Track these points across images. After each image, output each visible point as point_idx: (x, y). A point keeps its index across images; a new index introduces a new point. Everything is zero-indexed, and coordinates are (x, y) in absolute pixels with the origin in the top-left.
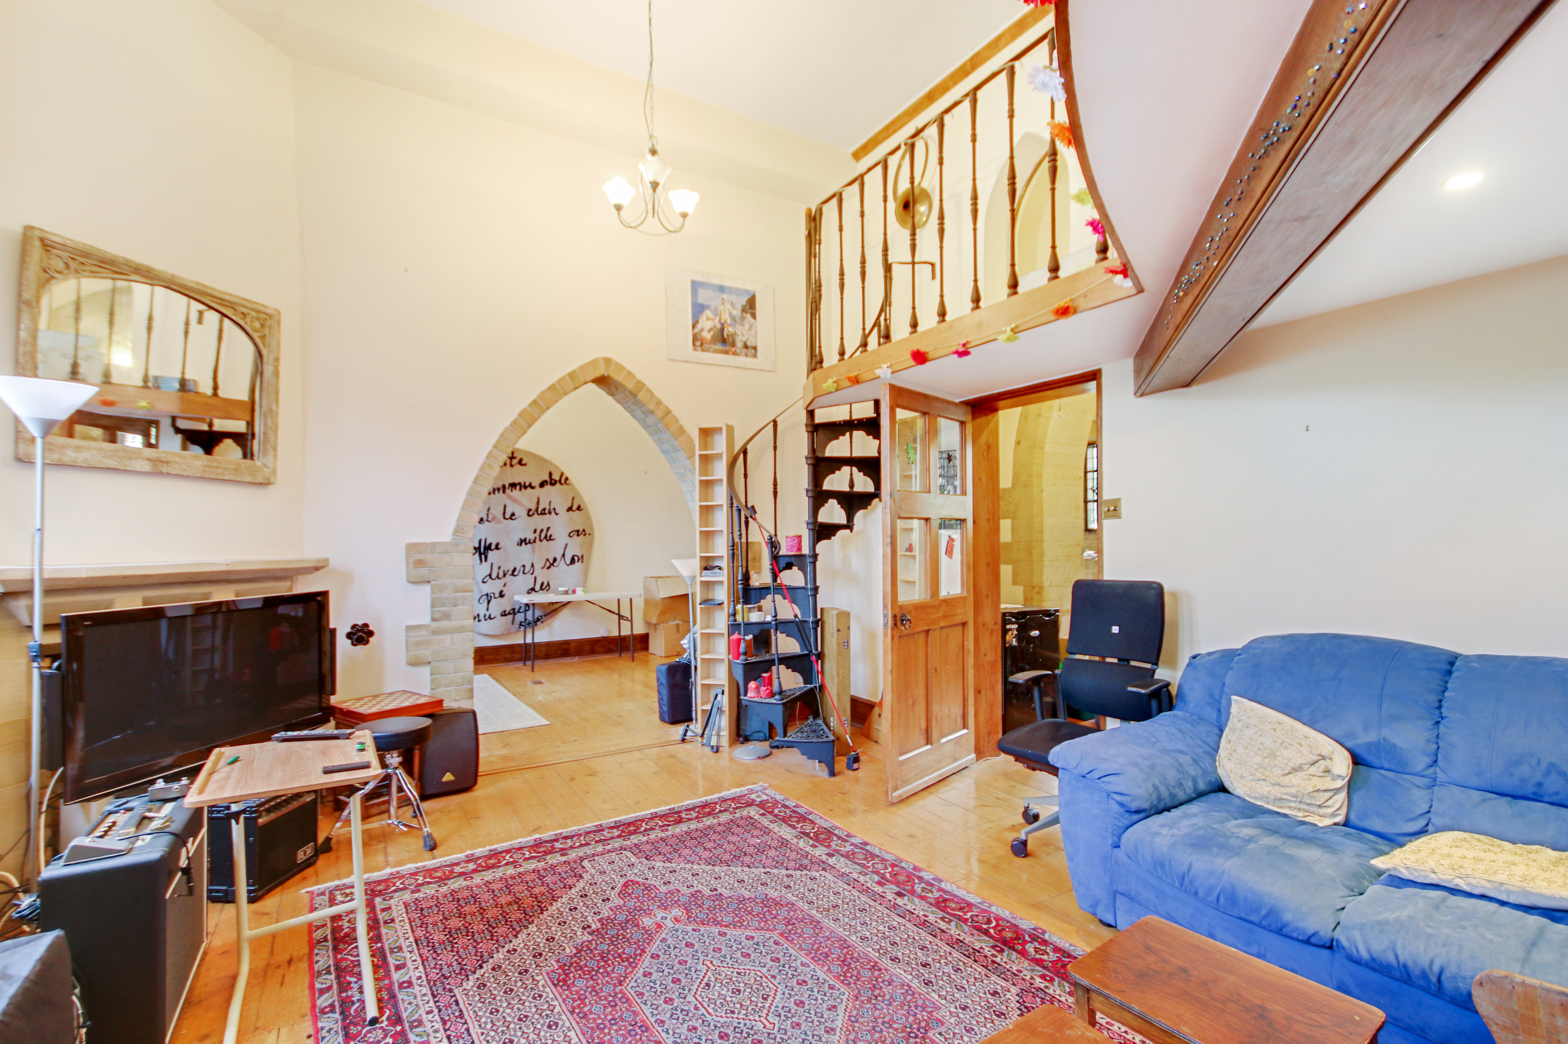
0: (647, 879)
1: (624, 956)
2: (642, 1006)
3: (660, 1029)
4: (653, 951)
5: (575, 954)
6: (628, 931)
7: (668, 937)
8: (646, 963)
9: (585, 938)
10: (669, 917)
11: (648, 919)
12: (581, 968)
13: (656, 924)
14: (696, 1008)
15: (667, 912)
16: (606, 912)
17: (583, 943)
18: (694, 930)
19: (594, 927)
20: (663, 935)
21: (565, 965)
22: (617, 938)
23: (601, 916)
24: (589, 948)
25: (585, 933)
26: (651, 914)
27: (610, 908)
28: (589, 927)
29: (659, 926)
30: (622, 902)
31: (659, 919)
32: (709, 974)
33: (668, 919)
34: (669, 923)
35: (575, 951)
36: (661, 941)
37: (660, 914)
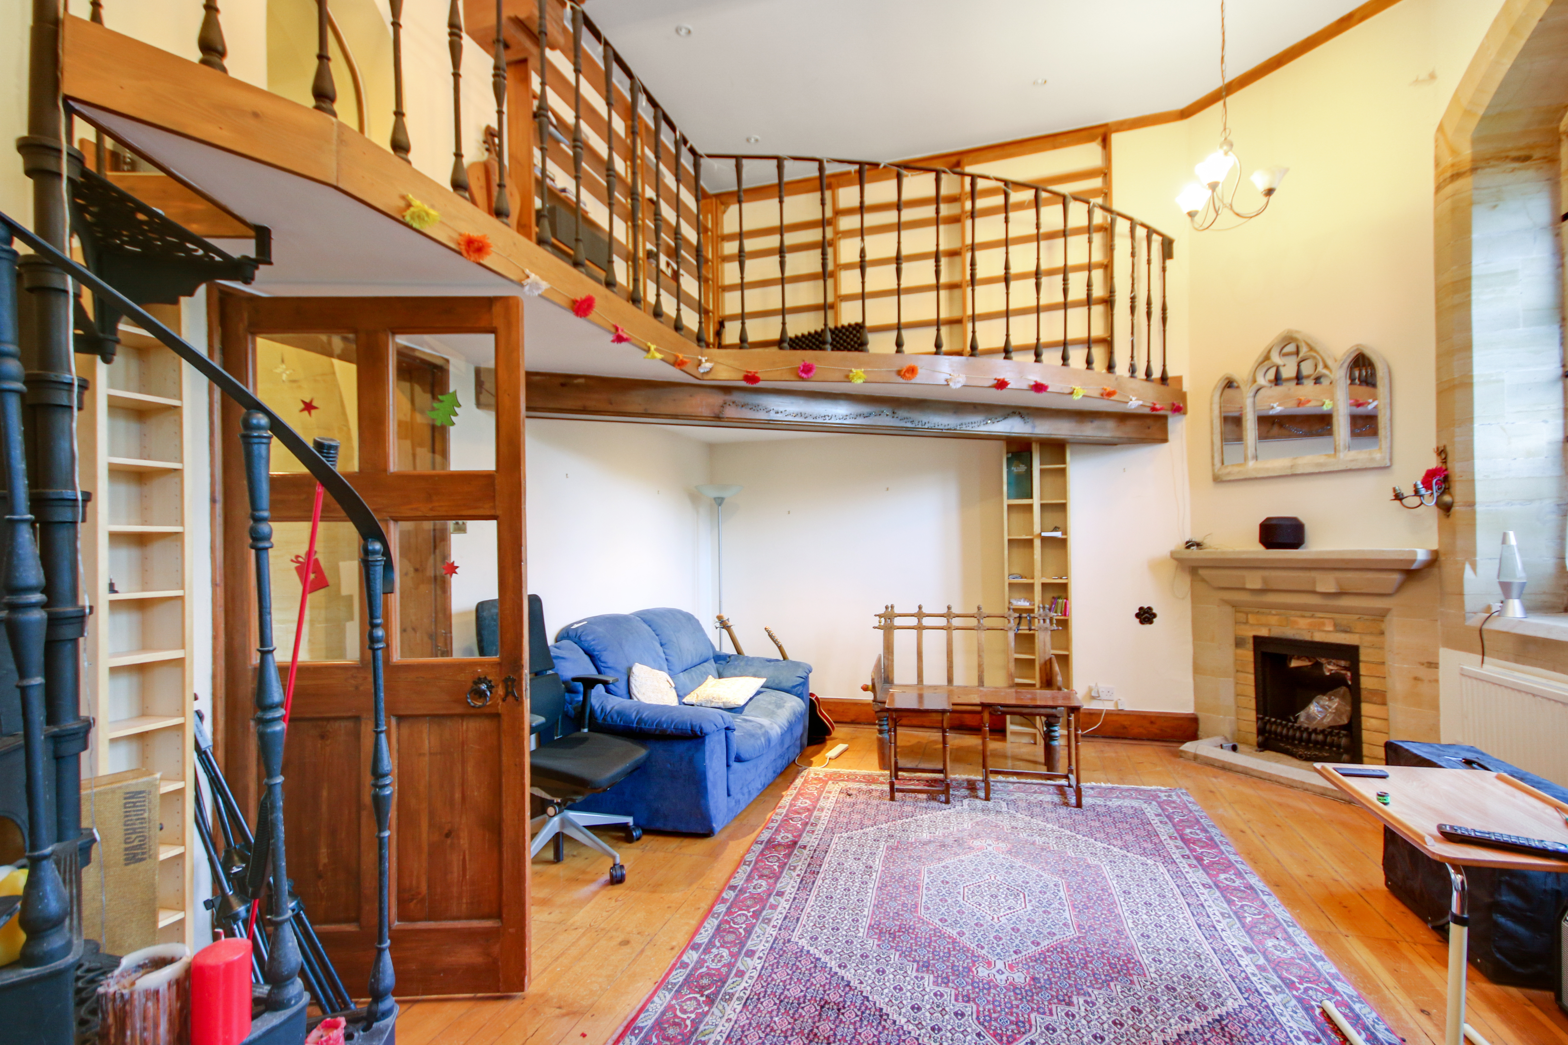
0: (979, 1035)
1: (1063, 956)
2: (1069, 918)
3: (1065, 901)
4: (1034, 948)
5: (1112, 980)
6: (1046, 977)
7: (1012, 953)
8: (1046, 942)
9: (1096, 992)
10: (994, 971)
11: (1017, 980)
12: (1110, 964)
13: (1012, 970)
14: (1030, 901)
15: (992, 977)
16: (1060, 1010)
17: (1100, 989)
18: (982, 948)
19: (1081, 1001)
20: (1015, 956)
21: (1125, 975)
22: (1062, 975)
23: (1067, 1008)
24: (1096, 979)
25: (1094, 997)
26: (1011, 984)
27: (1051, 1014)
28: (1086, 1002)
29: (1011, 967)
30: (1033, 1016)
31: (1007, 974)
32: (1002, 914)
33: (997, 968)
34: (1000, 965)
35: (1112, 984)
36: (1020, 952)
37: (1001, 979)
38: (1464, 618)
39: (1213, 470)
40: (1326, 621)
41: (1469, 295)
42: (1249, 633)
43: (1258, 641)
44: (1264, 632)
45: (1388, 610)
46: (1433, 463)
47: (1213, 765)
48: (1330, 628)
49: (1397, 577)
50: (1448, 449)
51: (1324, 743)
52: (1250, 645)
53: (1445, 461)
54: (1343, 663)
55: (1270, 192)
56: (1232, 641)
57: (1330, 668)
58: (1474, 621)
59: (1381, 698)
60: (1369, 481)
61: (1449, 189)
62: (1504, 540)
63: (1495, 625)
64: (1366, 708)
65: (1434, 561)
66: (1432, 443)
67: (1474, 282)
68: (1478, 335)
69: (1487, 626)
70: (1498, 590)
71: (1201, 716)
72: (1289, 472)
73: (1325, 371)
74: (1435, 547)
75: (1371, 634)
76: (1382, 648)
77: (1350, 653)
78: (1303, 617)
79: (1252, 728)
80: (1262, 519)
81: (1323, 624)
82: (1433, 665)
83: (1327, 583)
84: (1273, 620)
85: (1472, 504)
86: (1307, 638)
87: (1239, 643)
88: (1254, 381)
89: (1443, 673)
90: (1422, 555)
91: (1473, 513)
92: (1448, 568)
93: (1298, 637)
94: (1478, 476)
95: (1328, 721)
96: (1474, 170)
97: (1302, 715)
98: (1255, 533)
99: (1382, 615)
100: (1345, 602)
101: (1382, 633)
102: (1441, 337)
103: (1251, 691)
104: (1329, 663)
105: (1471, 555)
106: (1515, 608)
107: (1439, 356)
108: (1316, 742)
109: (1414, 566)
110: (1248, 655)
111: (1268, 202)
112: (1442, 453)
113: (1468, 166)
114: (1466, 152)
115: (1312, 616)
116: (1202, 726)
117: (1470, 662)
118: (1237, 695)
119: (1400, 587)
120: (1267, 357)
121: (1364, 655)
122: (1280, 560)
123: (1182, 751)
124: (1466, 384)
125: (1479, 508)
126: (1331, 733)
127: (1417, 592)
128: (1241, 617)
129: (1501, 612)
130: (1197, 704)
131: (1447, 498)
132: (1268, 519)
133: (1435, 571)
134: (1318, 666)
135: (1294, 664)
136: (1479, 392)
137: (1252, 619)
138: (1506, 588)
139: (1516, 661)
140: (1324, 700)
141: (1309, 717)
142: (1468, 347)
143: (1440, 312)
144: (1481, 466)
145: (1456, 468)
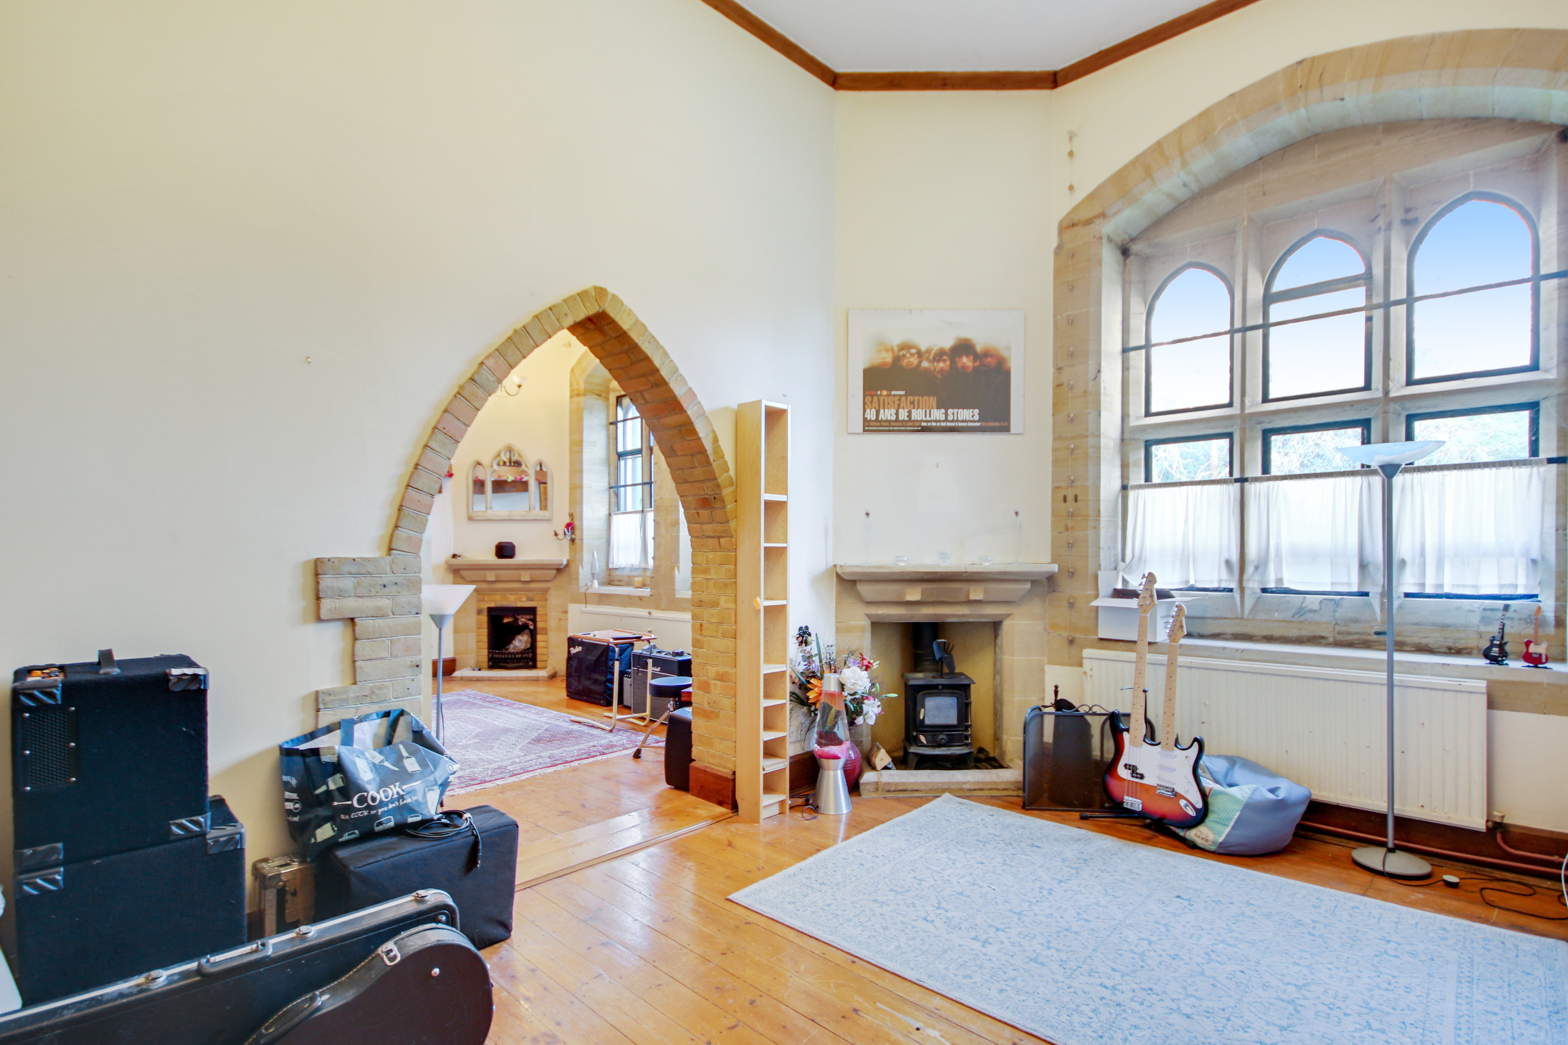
38: (579, 589)
39: (468, 513)
40: (523, 596)
41: (582, 448)
42: (485, 606)
43: (490, 610)
44: (492, 605)
45: (549, 588)
46: (568, 520)
47: (471, 680)
48: (524, 599)
49: (554, 572)
50: (574, 514)
51: (522, 658)
52: (485, 613)
53: (572, 520)
54: (528, 617)
55: (520, 386)
56: (475, 611)
57: (522, 620)
58: (582, 590)
59: (545, 631)
60: (542, 526)
61: (576, 399)
62: (593, 555)
63: (590, 591)
64: (539, 637)
65: (567, 565)
66: (567, 511)
67: (584, 444)
68: (585, 467)
69: (588, 592)
70: (590, 576)
71: (457, 657)
72: (508, 518)
73: (526, 469)
74: (568, 558)
75: (542, 600)
76: (546, 607)
77: (532, 611)
78: (512, 594)
79: (486, 659)
80: (496, 543)
81: (521, 598)
82: (566, 612)
83: (526, 576)
84: (498, 597)
85: (582, 539)
86: (514, 605)
87: (479, 612)
88: (492, 466)
89: (570, 615)
90: (565, 562)
91: (582, 543)
92: (573, 568)
93: (510, 605)
94: (584, 528)
95: (523, 647)
96: (584, 395)
97: (511, 646)
98: (493, 550)
99: (546, 591)
100: (532, 585)
101: (546, 600)
102: (572, 464)
103: (485, 639)
104: (522, 618)
105: (581, 560)
106: (596, 583)
107: (571, 472)
108: (518, 659)
109: (562, 567)
110: (484, 618)
111: (518, 392)
112: (571, 515)
113: (582, 392)
114: (582, 386)
115: (517, 594)
116: (458, 664)
117: (582, 607)
118: (478, 642)
119: (555, 577)
120: (499, 455)
121: (539, 612)
122: (506, 565)
123: (454, 677)
124: (581, 487)
125: (584, 541)
126: (524, 653)
127: (563, 578)
128: (481, 597)
129: (591, 586)
130: (456, 651)
131: (573, 536)
132: (500, 543)
133: (568, 569)
134: (516, 620)
135: (506, 620)
136: (585, 491)
137: (486, 598)
138: (593, 574)
139: (598, 605)
140: (520, 637)
141: (515, 647)
142: (581, 471)
143: (571, 452)
144: (585, 523)
145: (576, 523)
